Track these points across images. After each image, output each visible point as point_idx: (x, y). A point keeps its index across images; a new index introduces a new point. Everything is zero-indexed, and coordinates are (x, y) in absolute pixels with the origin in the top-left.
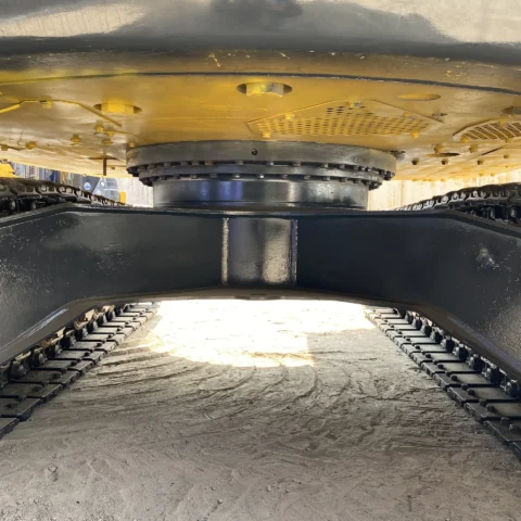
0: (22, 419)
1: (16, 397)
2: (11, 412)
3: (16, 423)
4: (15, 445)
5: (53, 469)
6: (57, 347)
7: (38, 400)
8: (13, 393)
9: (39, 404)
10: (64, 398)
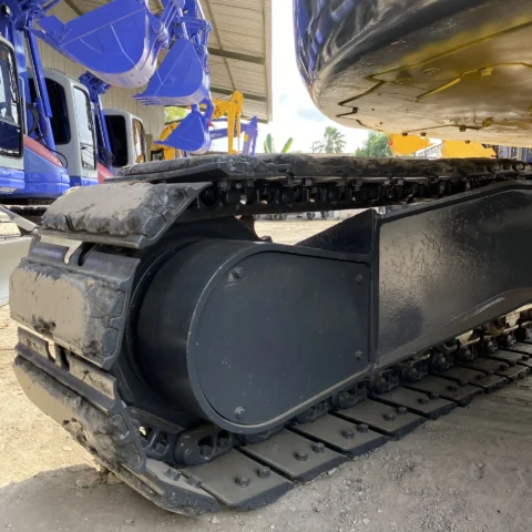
0: (461, 404)
1: (458, 381)
2: (450, 395)
3: (453, 407)
4: (449, 429)
5: (480, 465)
6: (510, 337)
7: (478, 389)
8: (456, 376)
9: (479, 393)
10: (508, 392)
